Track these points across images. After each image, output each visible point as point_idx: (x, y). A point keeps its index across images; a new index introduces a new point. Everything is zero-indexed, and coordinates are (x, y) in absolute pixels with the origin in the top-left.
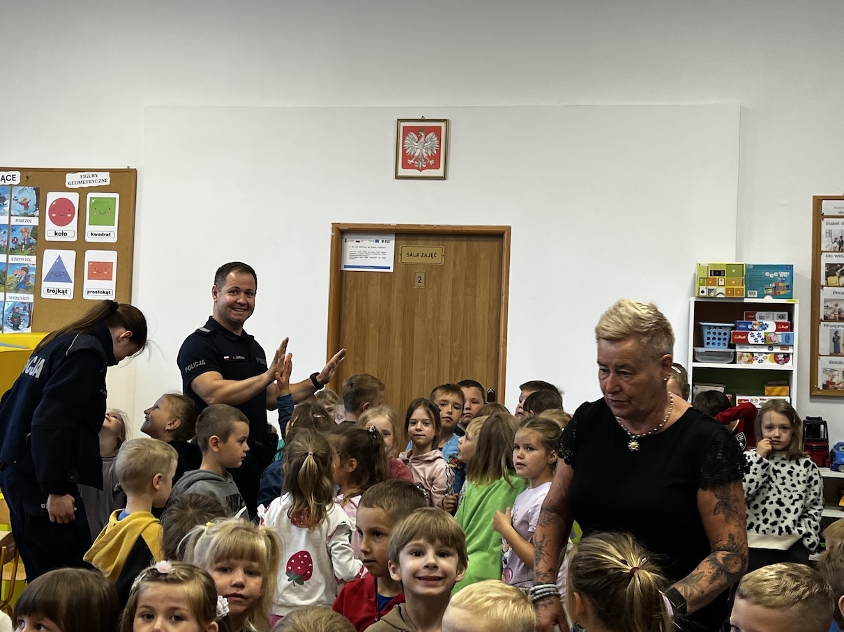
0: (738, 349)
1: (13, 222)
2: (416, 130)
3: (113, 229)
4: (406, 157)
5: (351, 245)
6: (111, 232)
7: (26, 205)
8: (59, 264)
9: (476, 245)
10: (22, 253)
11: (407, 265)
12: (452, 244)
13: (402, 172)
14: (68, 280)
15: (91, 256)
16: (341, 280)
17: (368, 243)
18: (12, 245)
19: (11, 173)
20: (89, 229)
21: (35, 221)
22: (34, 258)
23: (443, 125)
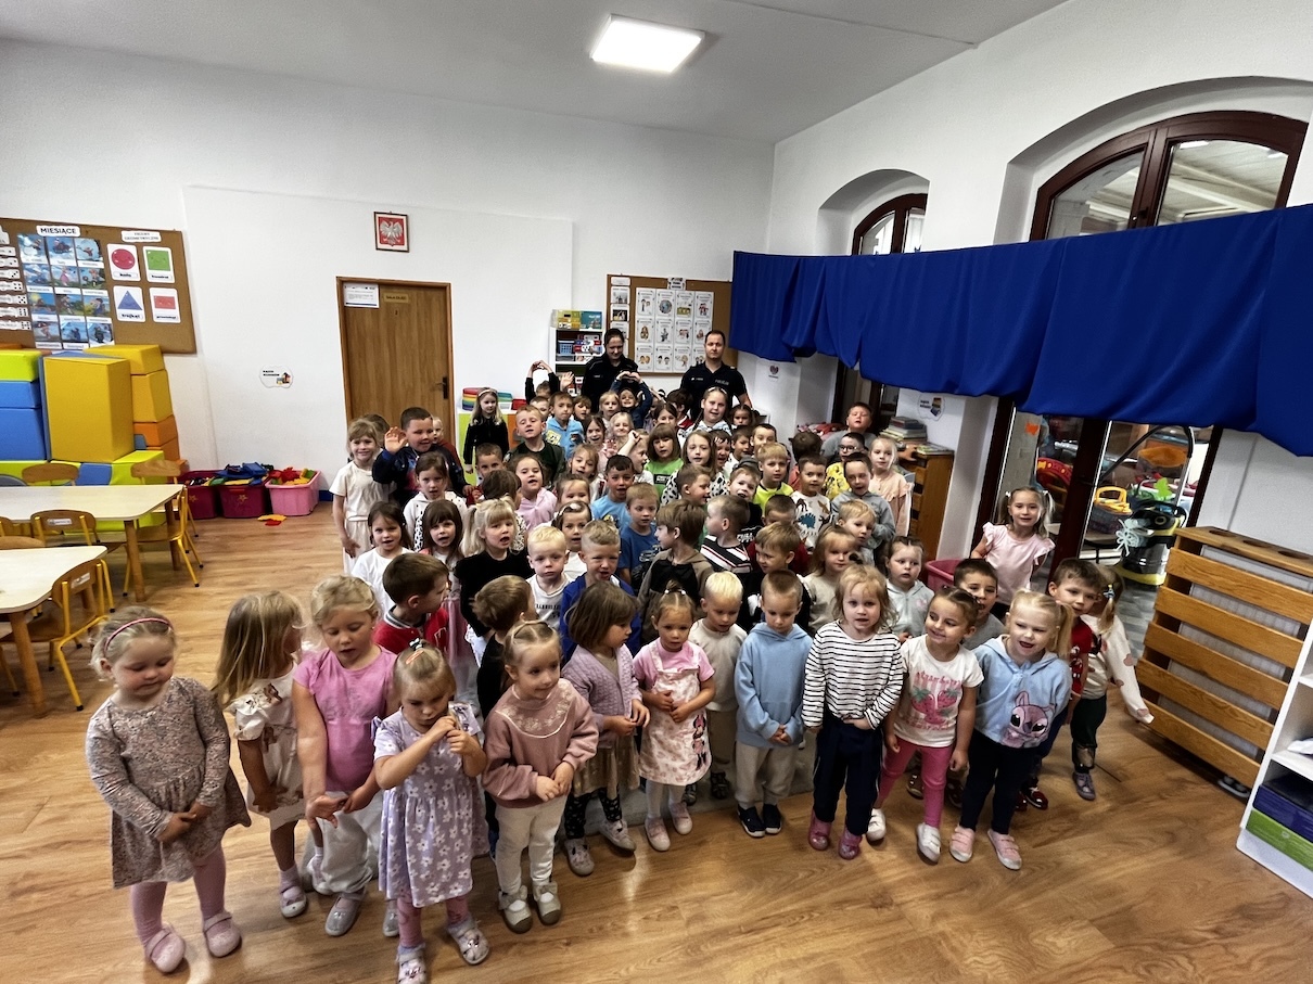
0: (577, 354)
1: (81, 264)
2: (389, 220)
3: (170, 274)
4: (382, 237)
5: (349, 290)
6: (170, 277)
7: (90, 253)
8: (128, 296)
9: (429, 293)
10: (94, 288)
11: (388, 304)
12: (414, 292)
13: (380, 246)
14: (138, 308)
15: (154, 292)
16: (346, 313)
17: (360, 289)
18: (84, 282)
19: (71, 227)
20: (149, 273)
21: (101, 265)
22: (105, 293)
23: (404, 218)
